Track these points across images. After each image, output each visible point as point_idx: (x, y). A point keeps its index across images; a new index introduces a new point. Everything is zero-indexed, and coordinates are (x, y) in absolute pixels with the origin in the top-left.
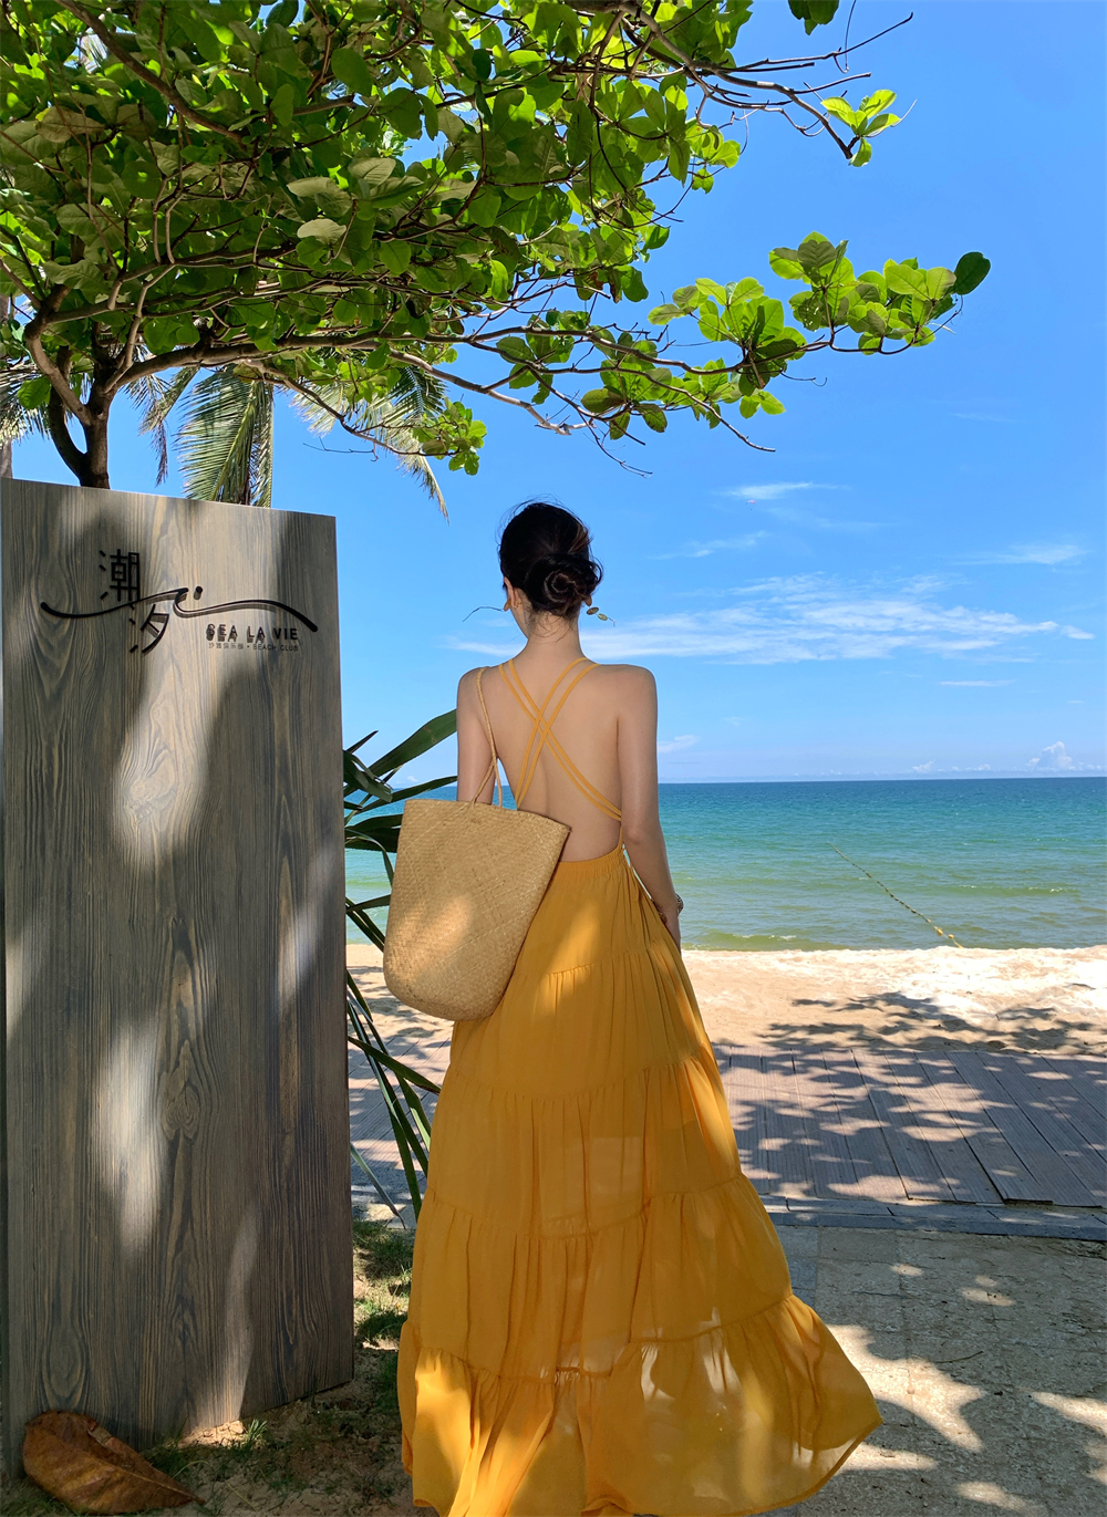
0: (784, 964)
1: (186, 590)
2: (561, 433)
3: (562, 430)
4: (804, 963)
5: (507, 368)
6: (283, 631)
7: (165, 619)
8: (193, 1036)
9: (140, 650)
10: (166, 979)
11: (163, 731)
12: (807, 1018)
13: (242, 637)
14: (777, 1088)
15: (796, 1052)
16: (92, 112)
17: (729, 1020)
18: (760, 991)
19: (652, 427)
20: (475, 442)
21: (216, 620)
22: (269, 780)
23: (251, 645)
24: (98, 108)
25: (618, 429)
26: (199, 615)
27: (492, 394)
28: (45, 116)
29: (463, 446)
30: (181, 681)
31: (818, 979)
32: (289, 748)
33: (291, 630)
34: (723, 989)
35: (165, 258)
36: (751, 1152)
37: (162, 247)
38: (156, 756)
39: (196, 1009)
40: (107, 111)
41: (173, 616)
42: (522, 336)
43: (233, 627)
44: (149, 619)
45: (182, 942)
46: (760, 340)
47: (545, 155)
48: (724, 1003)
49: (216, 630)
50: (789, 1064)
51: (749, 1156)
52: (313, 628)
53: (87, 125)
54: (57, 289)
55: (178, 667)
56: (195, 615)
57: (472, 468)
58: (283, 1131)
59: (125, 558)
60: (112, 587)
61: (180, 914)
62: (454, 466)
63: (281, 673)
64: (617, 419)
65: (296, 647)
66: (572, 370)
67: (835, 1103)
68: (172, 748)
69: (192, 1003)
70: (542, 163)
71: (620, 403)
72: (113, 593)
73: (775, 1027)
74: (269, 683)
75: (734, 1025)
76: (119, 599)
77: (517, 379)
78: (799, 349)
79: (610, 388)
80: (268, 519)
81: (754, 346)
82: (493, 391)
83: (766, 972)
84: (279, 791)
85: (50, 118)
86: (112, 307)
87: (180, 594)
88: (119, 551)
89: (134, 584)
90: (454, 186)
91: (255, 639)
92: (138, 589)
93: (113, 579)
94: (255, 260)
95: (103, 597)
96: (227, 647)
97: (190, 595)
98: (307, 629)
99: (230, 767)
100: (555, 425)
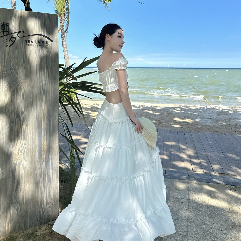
1: (20, 32)
6: (44, 42)
7: (15, 39)
10: (14, 125)
11: (14, 65)
13: (34, 43)
21: (27, 39)
22: (40, 77)
23: (36, 45)
30: (19, 53)
32: (45, 69)
33: (46, 41)
38: (12, 71)
41: (17, 38)
43: (32, 41)
44: (11, 38)
49: (28, 41)
52: (52, 41)
55: (18, 50)
56: (22, 37)
58: (43, 161)
60: (1, 31)
61: (18, 109)
65: (47, 45)
68: (16, 69)
69: (21, 130)
72: (2, 33)
74: (41, 54)
76: (3, 34)
84: (43, 79)
88: (3, 22)
89: (7, 30)
92: (8, 32)
93: (2, 29)
98: (50, 41)
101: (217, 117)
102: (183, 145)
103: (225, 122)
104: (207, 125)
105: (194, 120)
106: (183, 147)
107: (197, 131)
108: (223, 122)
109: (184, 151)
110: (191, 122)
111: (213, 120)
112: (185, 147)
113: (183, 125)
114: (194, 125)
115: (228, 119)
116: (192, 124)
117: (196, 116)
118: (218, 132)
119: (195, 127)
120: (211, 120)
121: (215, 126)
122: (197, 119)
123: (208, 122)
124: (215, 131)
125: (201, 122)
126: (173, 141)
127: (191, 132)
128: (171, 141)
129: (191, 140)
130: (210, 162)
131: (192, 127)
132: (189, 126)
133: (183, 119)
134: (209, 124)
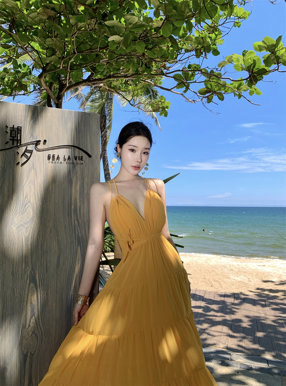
0: (260, 267)
1: (40, 141)
2: (192, 103)
3: (193, 102)
4: (266, 267)
5: (176, 83)
6: (78, 157)
7: (31, 152)
8: (36, 315)
9: (20, 164)
10: (26, 293)
11: (28, 196)
12: (269, 286)
13: (61, 159)
14: (260, 312)
15: (266, 299)
16: (53, 9)
17: (243, 285)
18: (253, 276)
19: (220, 99)
20: (167, 107)
21: (51, 152)
22: (69, 215)
23: (65, 162)
24: (55, 8)
25: (210, 100)
26: (45, 150)
27: (171, 91)
28: (40, 10)
29: (163, 108)
30: (36, 176)
31: (271, 273)
32: (78, 203)
33: (81, 157)
34: (241, 275)
35: (74, 53)
36: (252, 337)
37: (74, 49)
38: (25, 206)
39: (38, 305)
40: (57, 8)
41: (34, 151)
42: (180, 73)
43: (58, 155)
44: (25, 152)
45: (33, 280)
46: (254, 70)
47: (185, 10)
48: (241, 280)
49: (51, 157)
50: (263, 303)
51: (252, 339)
52: (90, 156)
53: (52, 13)
54: (47, 64)
55: (35, 170)
56: (43, 151)
57: (166, 115)
59: (16, 128)
60: (10, 139)
61: (33, 269)
62: (161, 114)
63: (77, 173)
64: (209, 97)
65: (83, 163)
66: (195, 82)
67: (281, 319)
68: (32, 202)
69: (36, 302)
70: (184, 13)
71: (210, 92)
72: (11, 142)
73: (258, 289)
74: (72, 177)
75: (245, 288)
76: (13, 144)
77: (179, 86)
78: (268, 71)
79: (207, 87)
80: (73, 114)
81: (252, 72)
82: (172, 90)
83: (254, 270)
84: (74, 219)
85: (41, 11)
86: (61, 68)
87: (38, 143)
88: (13, 126)
89: (19, 139)
90: (157, 23)
91: (67, 160)
92: (20, 140)
93: (11, 136)
94: (99, 50)
95: (6, 143)
96: (55, 163)
97: (42, 143)
98: (87, 157)
99: (55, 210)
100: (191, 100)
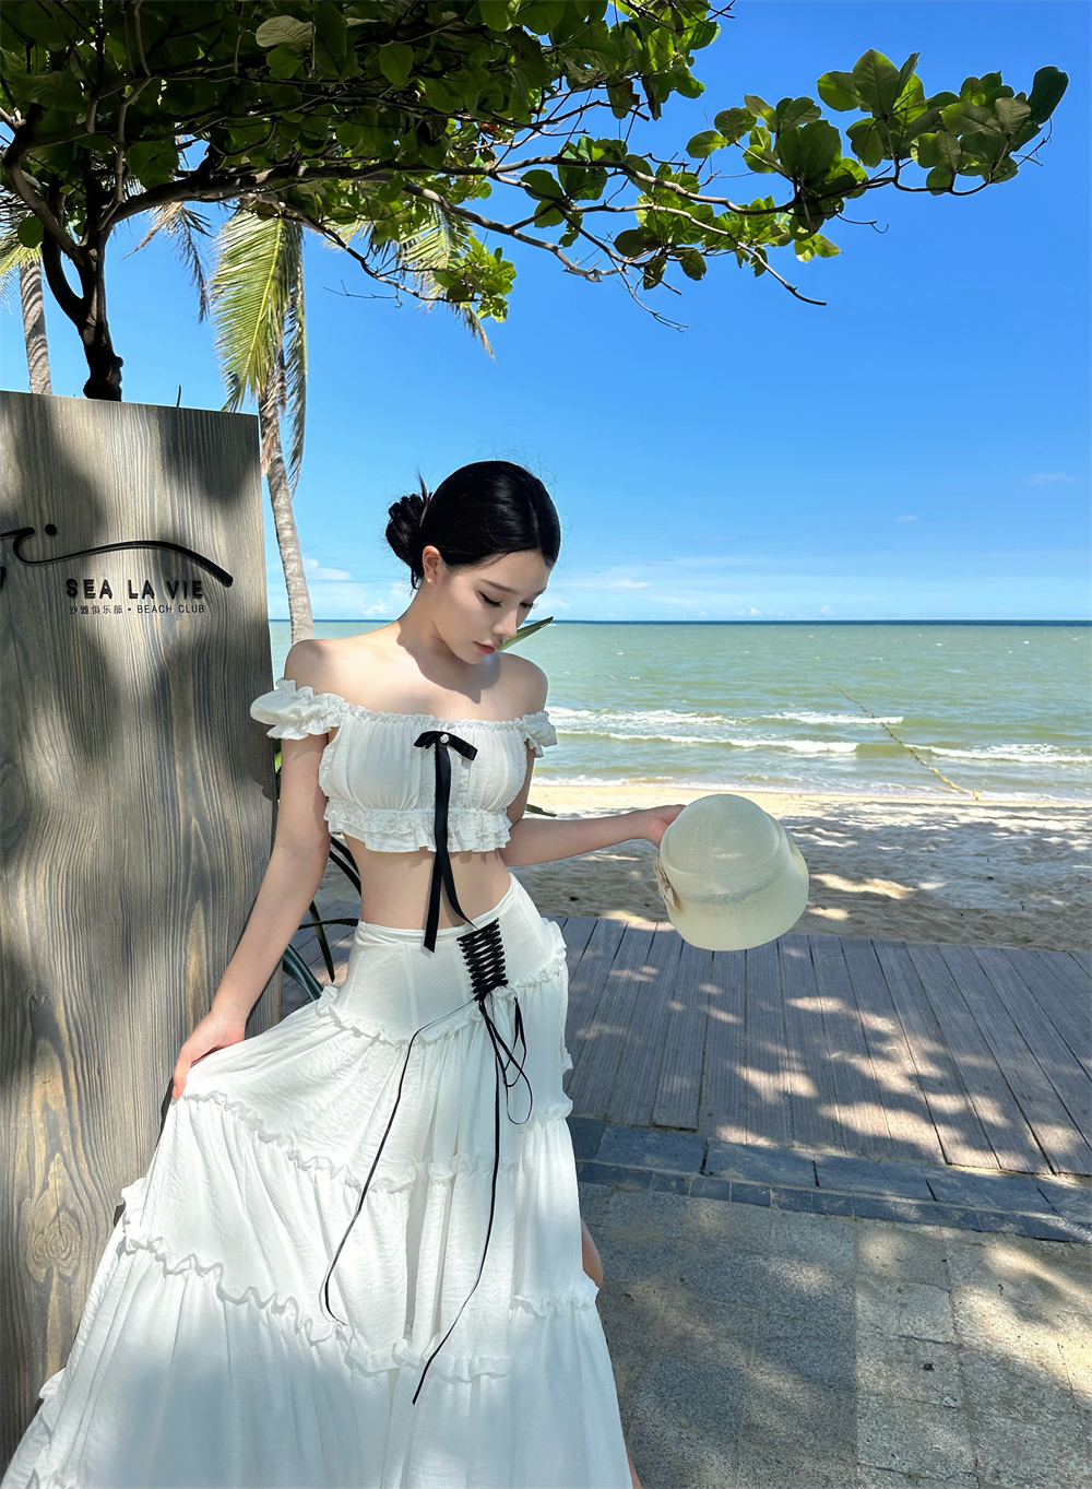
1: (30, 530)
8: (66, 1147)
10: (24, 1078)
19: (689, 275)
25: (652, 278)
39: (69, 1112)
52: (229, 582)
61: (41, 988)
64: (651, 267)
66: (602, 208)
69: (63, 1104)
77: (540, 219)
78: (859, 185)
87: (21, 536)
101: (1018, 870)
102: (879, 1016)
103: (1061, 896)
104: (978, 911)
105: (914, 887)
106: (880, 1024)
107: (932, 936)
108: (1049, 897)
109: (888, 1048)
110: (898, 897)
111: (999, 885)
112: (891, 1027)
113: (864, 909)
114: (914, 910)
115: (1070, 880)
116: (903, 905)
117: (919, 867)
118: (1034, 944)
119: (923, 918)
120: (994, 887)
121: (1013, 914)
122: (926, 881)
123: (981, 897)
124: (1015, 940)
125: (947, 895)
126: (829, 994)
127: (904, 945)
128: (819, 996)
129: (911, 989)
130: (1025, 1111)
131: (904, 918)
132: (895, 913)
133: (859, 881)
134: (987, 907)
